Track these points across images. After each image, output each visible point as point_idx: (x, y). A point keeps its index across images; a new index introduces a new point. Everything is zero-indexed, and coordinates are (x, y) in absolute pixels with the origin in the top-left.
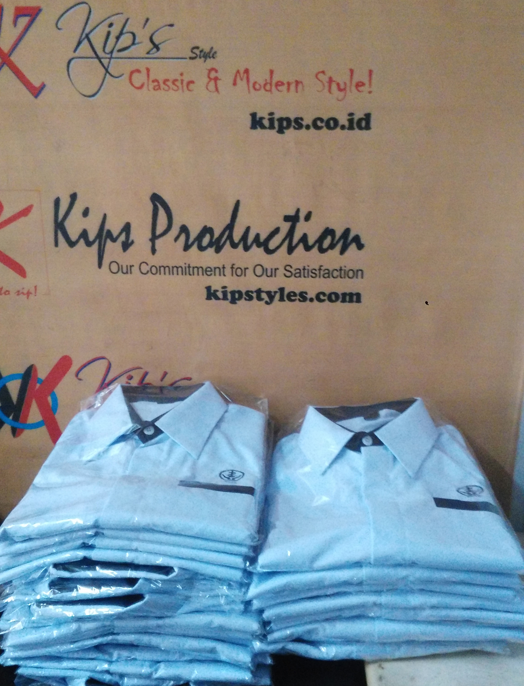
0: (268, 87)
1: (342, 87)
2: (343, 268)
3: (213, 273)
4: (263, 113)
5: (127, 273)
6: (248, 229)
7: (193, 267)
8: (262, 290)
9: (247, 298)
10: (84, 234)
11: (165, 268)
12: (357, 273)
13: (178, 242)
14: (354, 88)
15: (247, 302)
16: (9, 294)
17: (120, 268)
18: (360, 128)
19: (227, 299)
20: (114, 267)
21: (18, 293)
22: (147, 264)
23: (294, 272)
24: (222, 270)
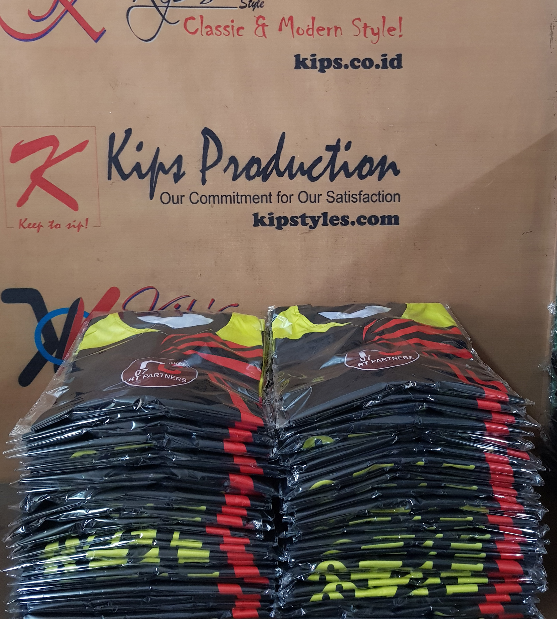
0: (310, 32)
1: (376, 31)
2: (381, 193)
3: (260, 200)
4: (306, 55)
5: (178, 203)
6: (293, 158)
7: (241, 195)
8: (306, 215)
9: (293, 224)
10: (137, 167)
11: (214, 197)
12: (395, 197)
13: (226, 172)
14: (386, 32)
15: (293, 227)
16: (60, 227)
17: (171, 198)
18: (393, 67)
19: (274, 225)
20: (166, 198)
21: (69, 226)
22: (198, 194)
23: (336, 198)
24: (268, 197)
